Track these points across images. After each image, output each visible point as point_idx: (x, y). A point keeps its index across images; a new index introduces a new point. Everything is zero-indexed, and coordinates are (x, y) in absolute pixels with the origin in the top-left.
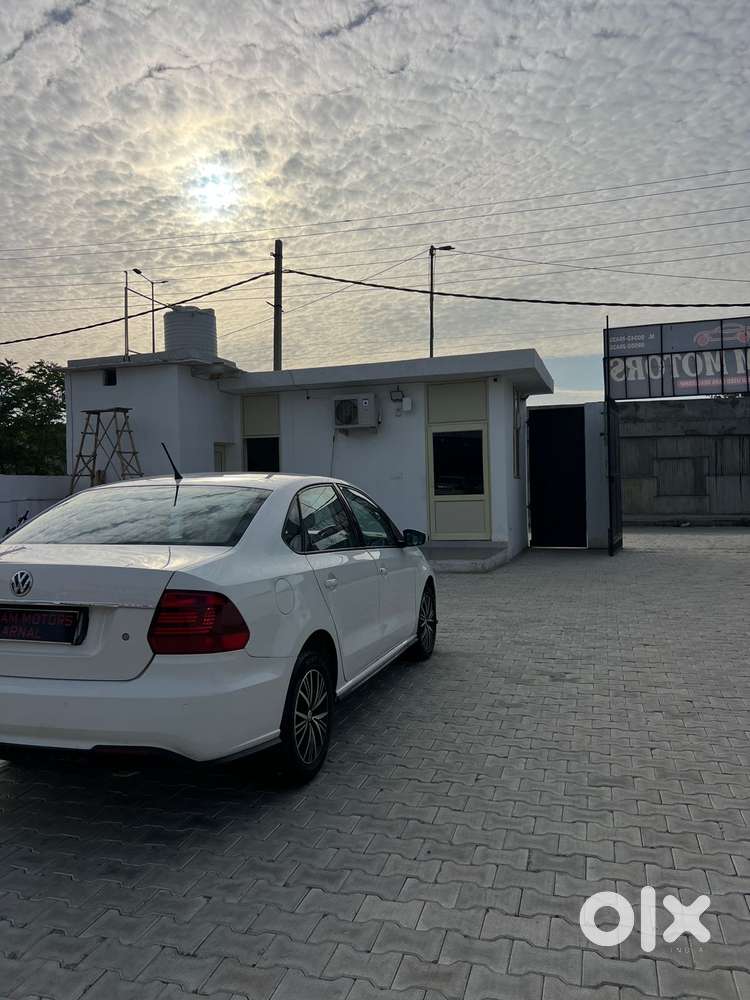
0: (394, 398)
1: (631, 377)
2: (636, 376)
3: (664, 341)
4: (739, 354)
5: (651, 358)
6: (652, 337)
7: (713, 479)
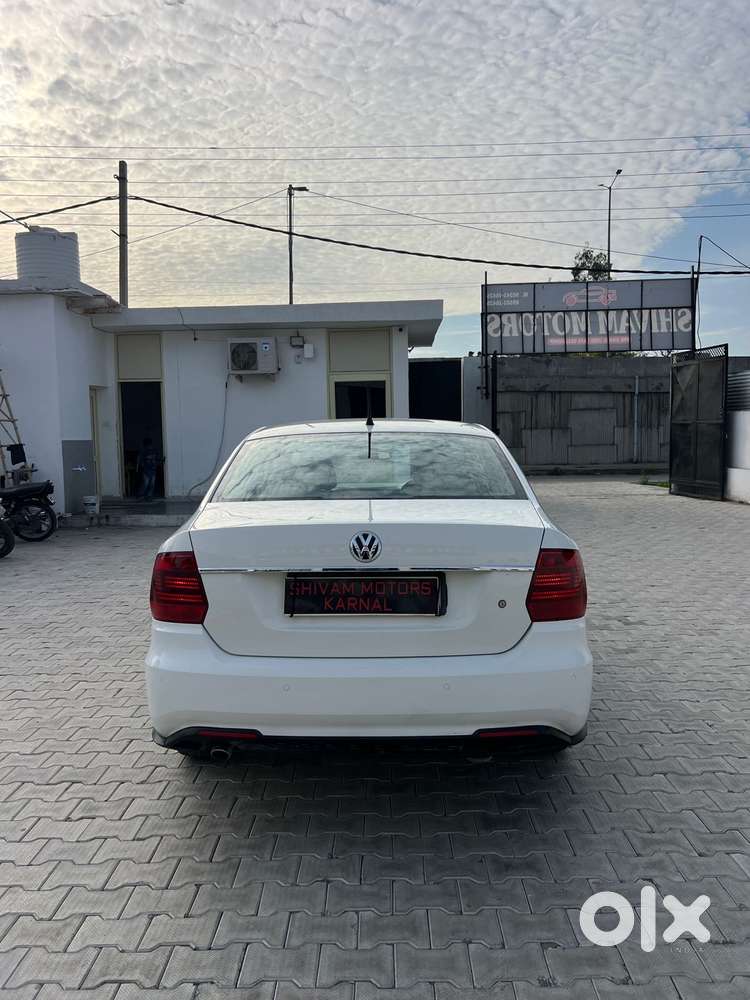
0: (294, 344)
1: (506, 334)
2: (511, 332)
3: (535, 299)
4: (601, 315)
5: (524, 315)
6: (526, 295)
7: (529, 432)
